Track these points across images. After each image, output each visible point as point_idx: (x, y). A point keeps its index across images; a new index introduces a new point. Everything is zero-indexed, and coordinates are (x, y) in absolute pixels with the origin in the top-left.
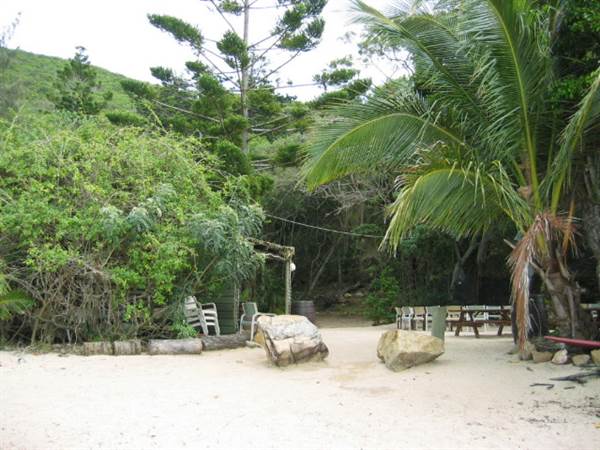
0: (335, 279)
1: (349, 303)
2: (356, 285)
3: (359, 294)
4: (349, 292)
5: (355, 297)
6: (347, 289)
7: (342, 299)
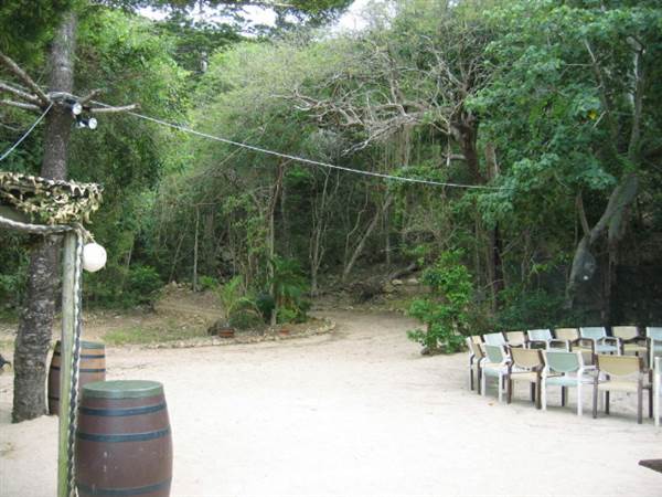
0: (382, 259)
1: (397, 294)
2: (409, 268)
3: (413, 280)
4: (399, 278)
5: (406, 285)
6: (395, 274)
7: (388, 287)
